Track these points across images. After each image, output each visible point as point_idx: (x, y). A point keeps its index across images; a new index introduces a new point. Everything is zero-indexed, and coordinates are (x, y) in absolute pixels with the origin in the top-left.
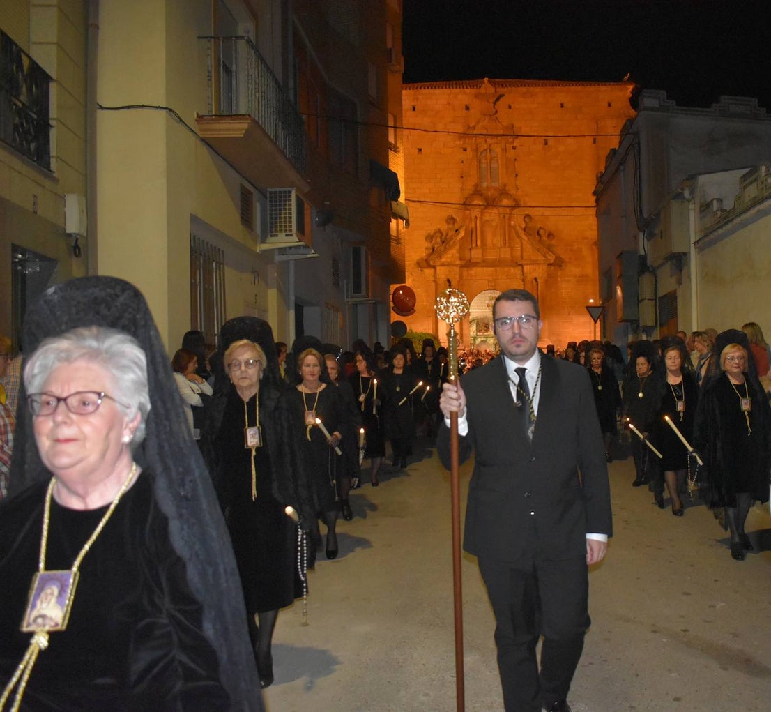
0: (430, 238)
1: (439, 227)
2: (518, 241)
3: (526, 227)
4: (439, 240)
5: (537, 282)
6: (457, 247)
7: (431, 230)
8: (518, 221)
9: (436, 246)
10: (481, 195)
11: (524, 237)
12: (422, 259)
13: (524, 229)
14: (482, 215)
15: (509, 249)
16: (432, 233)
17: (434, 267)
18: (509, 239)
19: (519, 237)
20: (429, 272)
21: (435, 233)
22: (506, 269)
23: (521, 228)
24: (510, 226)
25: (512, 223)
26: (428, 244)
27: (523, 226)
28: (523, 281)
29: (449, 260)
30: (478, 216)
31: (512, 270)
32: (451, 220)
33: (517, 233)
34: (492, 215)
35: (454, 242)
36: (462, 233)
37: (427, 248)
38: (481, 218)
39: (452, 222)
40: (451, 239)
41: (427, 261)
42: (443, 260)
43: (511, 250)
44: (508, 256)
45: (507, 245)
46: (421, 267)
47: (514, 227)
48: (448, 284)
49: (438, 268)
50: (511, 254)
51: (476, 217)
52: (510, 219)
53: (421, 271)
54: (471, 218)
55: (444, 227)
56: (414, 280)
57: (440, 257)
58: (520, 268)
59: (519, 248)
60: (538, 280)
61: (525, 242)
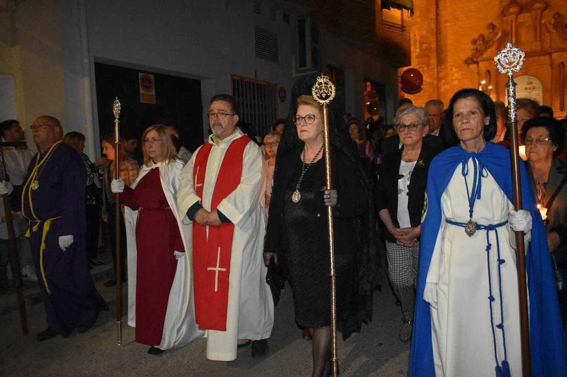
0: (474, 42)
1: (481, 33)
2: (548, 35)
3: (555, 23)
4: (481, 42)
5: (564, 65)
6: (496, 45)
7: (476, 36)
8: (548, 18)
9: (478, 47)
10: (517, 3)
11: (553, 31)
12: (468, 58)
13: (554, 25)
14: (516, 18)
15: (539, 43)
16: (476, 38)
17: (477, 63)
18: (540, 35)
19: (548, 31)
20: (473, 66)
21: (479, 37)
22: (537, 57)
23: (550, 24)
24: (541, 24)
25: (543, 21)
26: (473, 47)
27: (553, 23)
28: (551, 65)
29: (488, 56)
30: (514, 20)
31: (542, 58)
32: (492, 26)
33: (546, 28)
34: (526, 17)
35: (493, 42)
36: (500, 35)
37: (472, 50)
38: (516, 21)
39: (491, 27)
40: (491, 40)
41: (472, 59)
42: (484, 56)
43: (541, 43)
44: (539, 48)
45: (538, 39)
46: (468, 64)
47: (545, 24)
48: (488, 74)
49: (480, 63)
50: (541, 46)
51: (512, 21)
52: (541, 18)
53: (468, 66)
54: (508, 22)
55: (486, 32)
56: (462, 74)
57: (482, 54)
58: (548, 56)
59: (549, 41)
60: (565, 64)
61: (553, 35)
